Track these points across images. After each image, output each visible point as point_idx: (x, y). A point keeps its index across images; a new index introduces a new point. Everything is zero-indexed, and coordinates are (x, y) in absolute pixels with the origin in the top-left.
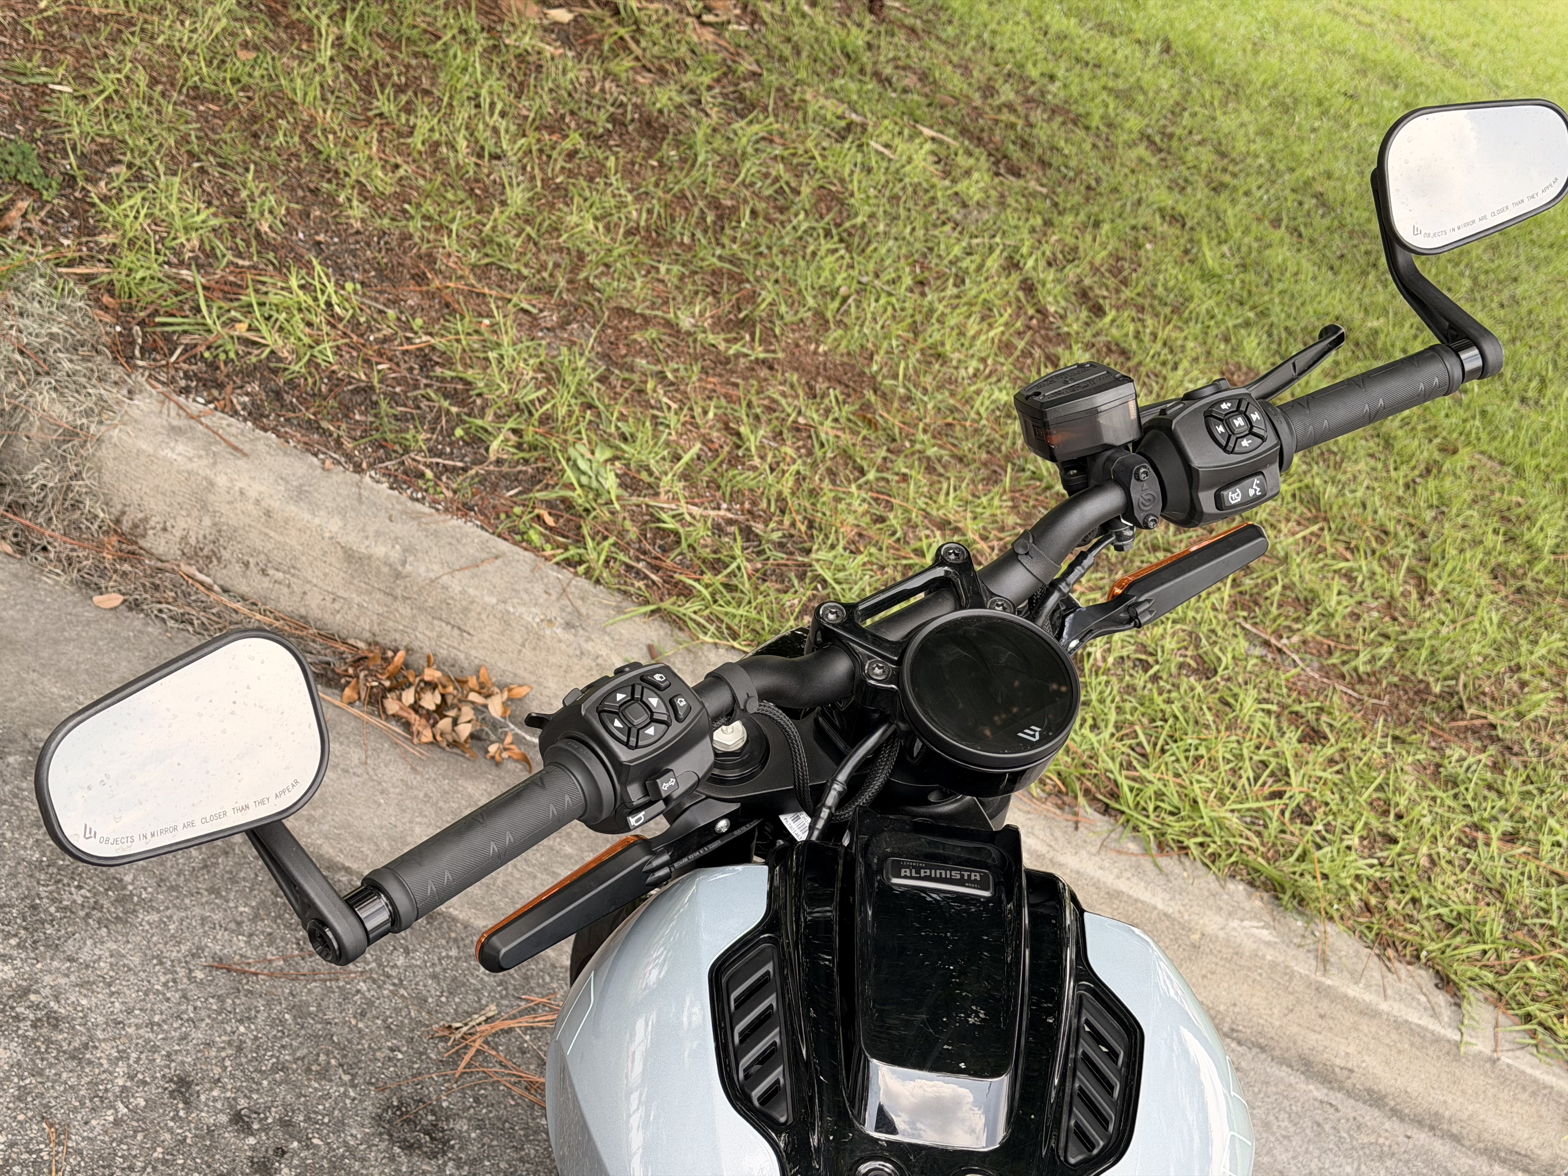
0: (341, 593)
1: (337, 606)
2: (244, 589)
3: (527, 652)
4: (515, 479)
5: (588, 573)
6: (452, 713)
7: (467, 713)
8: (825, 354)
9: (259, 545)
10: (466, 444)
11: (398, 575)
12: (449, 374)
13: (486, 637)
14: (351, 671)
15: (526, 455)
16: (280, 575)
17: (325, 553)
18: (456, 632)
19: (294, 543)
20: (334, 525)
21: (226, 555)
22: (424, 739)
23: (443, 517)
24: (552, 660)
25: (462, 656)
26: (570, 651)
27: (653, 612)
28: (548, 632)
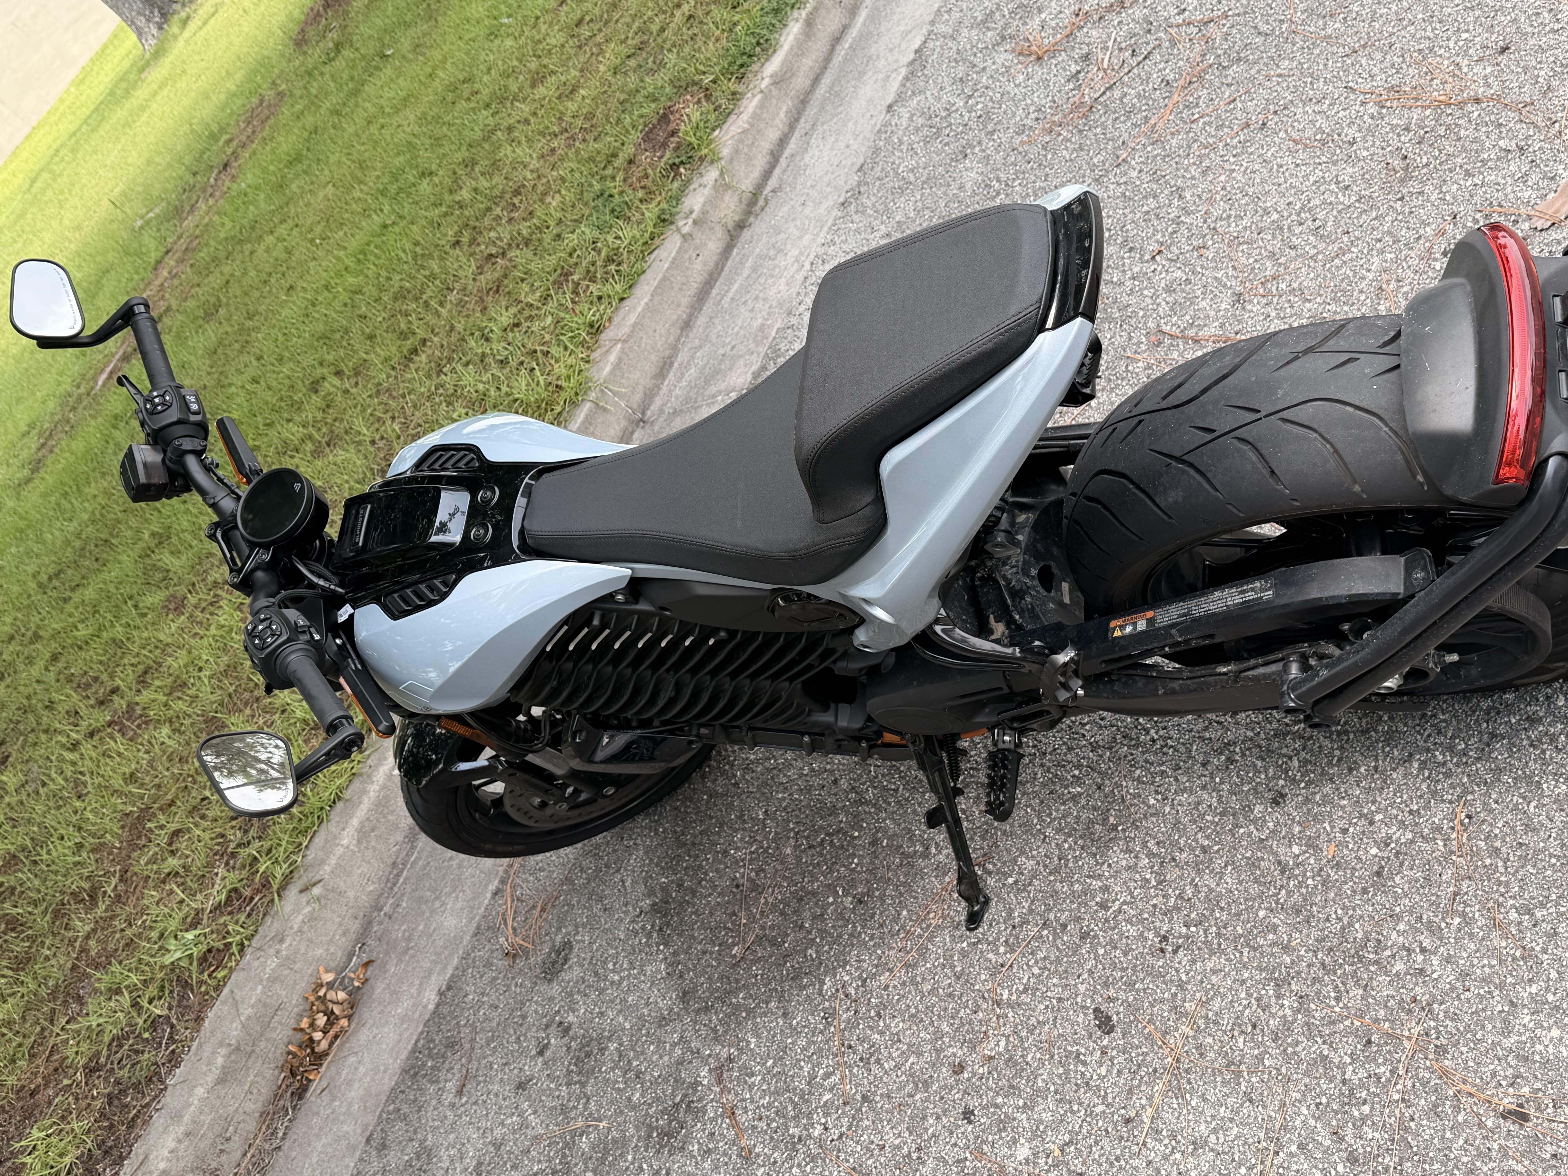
0: (246, 1088)
1: (255, 1091)
2: (239, 1154)
3: (297, 966)
4: (183, 997)
5: (250, 938)
6: (330, 1005)
7: (331, 995)
8: (121, 842)
9: (208, 1142)
10: (155, 1030)
11: (238, 1049)
12: (105, 1052)
13: (284, 993)
14: (299, 1077)
15: (167, 992)
16: (231, 1129)
17: (218, 1097)
18: (279, 1013)
19: (209, 1117)
20: (200, 1091)
21: (214, 1165)
22: (346, 1024)
23: (202, 1032)
24: (303, 951)
25: (296, 1009)
26: (297, 939)
27: (279, 896)
28: (284, 953)
